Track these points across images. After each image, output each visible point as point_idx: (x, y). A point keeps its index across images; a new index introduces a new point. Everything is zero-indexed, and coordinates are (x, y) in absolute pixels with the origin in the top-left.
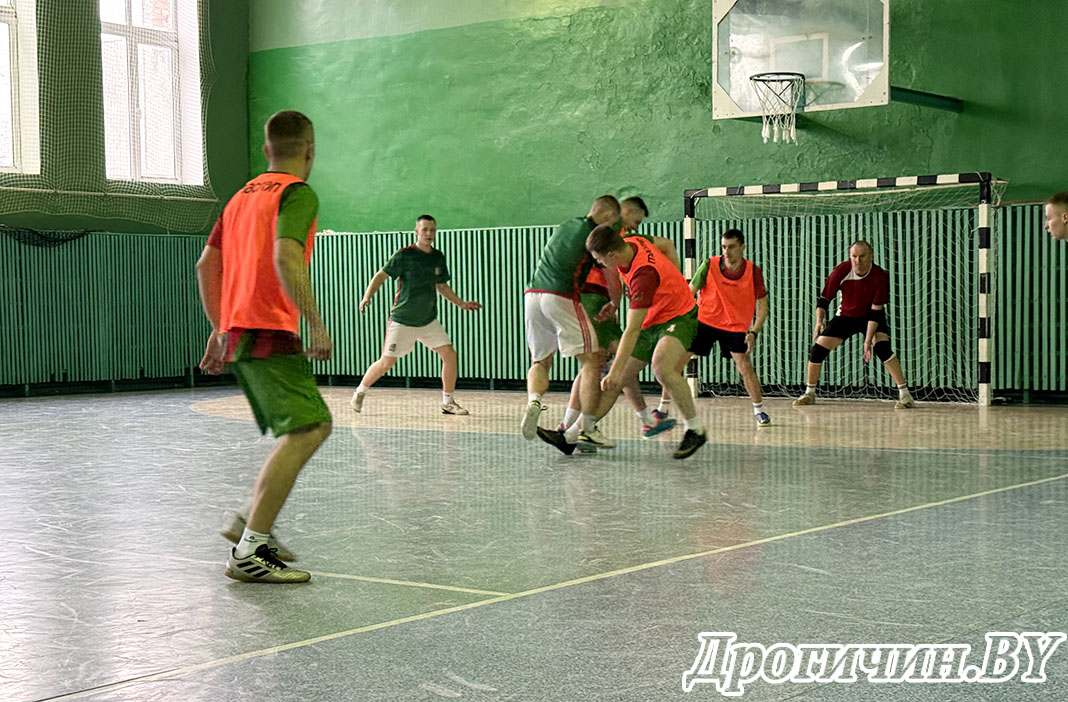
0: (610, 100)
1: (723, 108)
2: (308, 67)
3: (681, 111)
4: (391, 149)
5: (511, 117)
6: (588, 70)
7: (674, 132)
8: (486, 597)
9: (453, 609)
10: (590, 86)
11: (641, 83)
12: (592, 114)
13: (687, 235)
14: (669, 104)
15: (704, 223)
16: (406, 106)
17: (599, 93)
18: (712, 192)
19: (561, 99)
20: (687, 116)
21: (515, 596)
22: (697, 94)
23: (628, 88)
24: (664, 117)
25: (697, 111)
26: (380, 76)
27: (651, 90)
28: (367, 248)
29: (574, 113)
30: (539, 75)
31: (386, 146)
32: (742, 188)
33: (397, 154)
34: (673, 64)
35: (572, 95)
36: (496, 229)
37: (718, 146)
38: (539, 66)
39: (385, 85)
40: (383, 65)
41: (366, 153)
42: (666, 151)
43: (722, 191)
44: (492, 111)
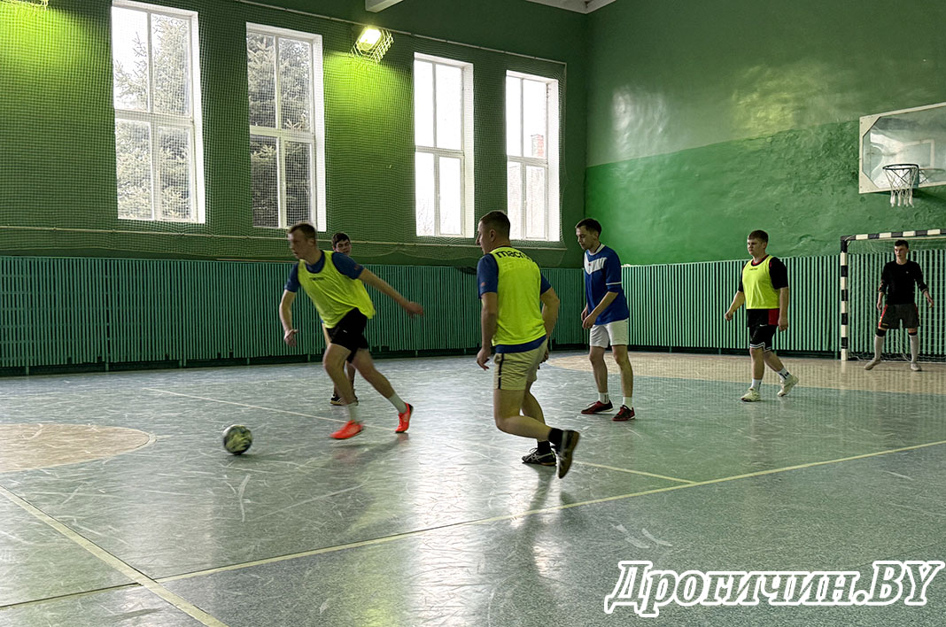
0: (796, 185)
1: (865, 187)
2: (618, 174)
3: (841, 189)
4: (664, 217)
5: (735, 197)
6: (783, 167)
7: (835, 202)
8: (681, 483)
9: (658, 490)
10: (784, 176)
11: (815, 173)
12: (784, 193)
13: (842, 263)
14: (832, 186)
15: (854, 256)
16: (673, 193)
17: (789, 180)
18: (858, 237)
19: (765, 185)
20: (844, 192)
21: (699, 484)
22: (850, 178)
23: (807, 177)
24: (830, 193)
25: (850, 189)
26: (659, 177)
27: (822, 177)
28: (648, 274)
29: (773, 193)
30: (752, 172)
31: (661, 216)
32: (878, 234)
33: (667, 221)
34: (836, 162)
35: (772, 182)
36: (724, 261)
37: (864, 209)
38: (752, 166)
39: (661, 182)
40: (659, 171)
41: (649, 221)
42: (830, 213)
43: (865, 237)
44: (724, 194)
